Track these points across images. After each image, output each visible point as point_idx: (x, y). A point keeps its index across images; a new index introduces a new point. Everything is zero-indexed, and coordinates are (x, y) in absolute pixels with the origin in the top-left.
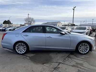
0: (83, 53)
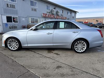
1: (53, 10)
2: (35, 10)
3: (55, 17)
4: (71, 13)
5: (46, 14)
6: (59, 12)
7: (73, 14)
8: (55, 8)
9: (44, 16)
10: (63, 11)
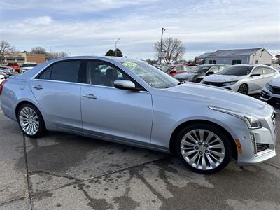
0: (200, 167)
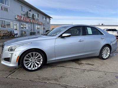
1: (29, 12)
2: (6, 10)
3: (31, 21)
4: (46, 18)
5: (21, 17)
6: (35, 15)
7: (48, 19)
8: (30, 11)
9: (18, 19)
10: (38, 14)
